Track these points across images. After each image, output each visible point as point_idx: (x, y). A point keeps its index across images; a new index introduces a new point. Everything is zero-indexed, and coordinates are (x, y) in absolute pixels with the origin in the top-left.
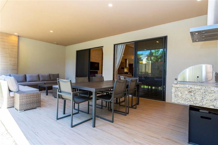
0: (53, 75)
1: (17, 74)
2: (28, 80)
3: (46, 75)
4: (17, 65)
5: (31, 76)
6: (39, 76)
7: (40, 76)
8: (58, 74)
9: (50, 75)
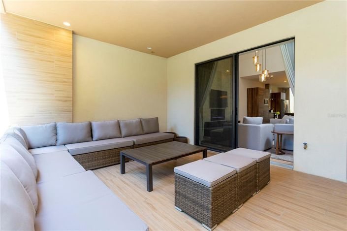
0: (148, 121)
1: (73, 122)
2: (96, 135)
3: (134, 121)
4: (73, 101)
5: (102, 127)
6: (118, 124)
7: (121, 125)
8: (157, 118)
9: (141, 121)
